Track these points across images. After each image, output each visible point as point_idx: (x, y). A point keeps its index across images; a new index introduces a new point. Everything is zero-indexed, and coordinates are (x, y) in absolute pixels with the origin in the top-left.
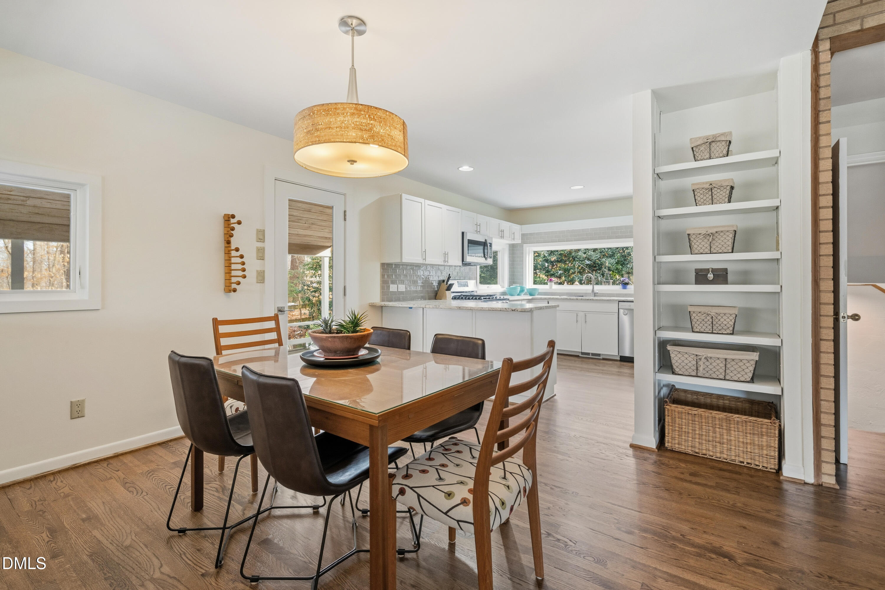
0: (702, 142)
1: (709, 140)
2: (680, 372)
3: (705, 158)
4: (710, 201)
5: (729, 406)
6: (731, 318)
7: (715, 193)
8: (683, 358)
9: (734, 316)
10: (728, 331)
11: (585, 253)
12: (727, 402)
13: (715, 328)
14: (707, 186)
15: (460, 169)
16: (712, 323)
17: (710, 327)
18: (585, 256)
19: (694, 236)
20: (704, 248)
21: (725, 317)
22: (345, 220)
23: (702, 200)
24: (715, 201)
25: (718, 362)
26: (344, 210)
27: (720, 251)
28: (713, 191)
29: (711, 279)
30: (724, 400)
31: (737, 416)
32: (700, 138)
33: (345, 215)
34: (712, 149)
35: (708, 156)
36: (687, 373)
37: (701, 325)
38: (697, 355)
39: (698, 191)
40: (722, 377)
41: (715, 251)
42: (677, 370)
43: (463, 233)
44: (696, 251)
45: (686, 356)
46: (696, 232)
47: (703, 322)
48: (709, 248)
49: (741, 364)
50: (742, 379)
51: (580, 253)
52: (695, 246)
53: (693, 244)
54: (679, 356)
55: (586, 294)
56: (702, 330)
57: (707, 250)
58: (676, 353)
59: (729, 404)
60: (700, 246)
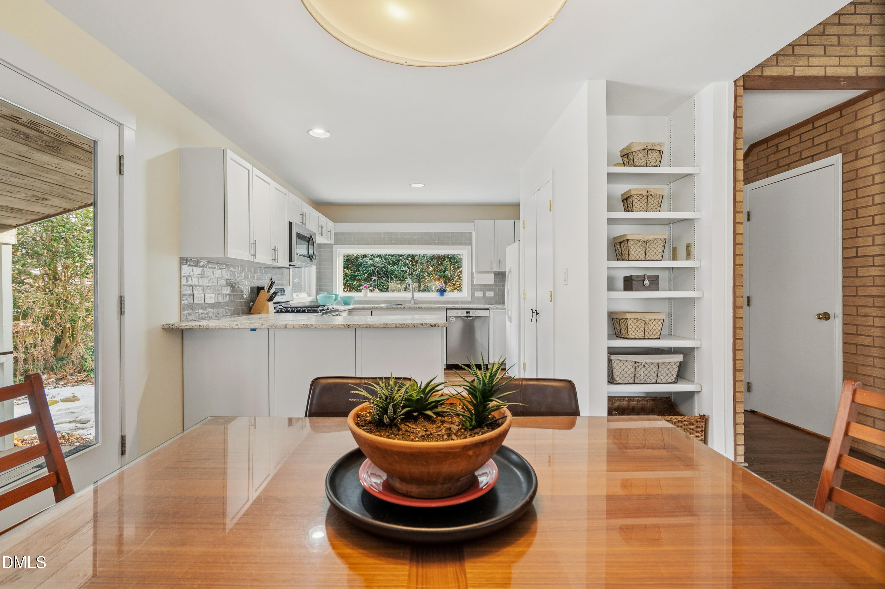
0: (642, 148)
1: (648, 147)
2: (620, 382)
3: (642, 164)
4: (646, 209)
5: (637, 406)
6: (660, 323)
7: (650, 200)
8: (623, 367)
9: (662, 321)
10: (657, 336)
11: (371, 259)
12: (636, 403)
13: (646, 333)
14: (645, 193)
15: (311, 133)
16: (645, 329)
17: (643, 333)
18: (371, 262)
19: (632, 242)
20: (639, 255)
21: (655, 323)
22: (121, 172)
23: (639, 207)
24: (649, 209)
25: (652, 366)
26: (116, 154)
27: (653, 258)
28: (649, 198)
29: (647, 286)
30: (633, 401)
31: (675, 417)
32: (641, 143)
33: (121, 165)
34: (650, 157)
35: (645, 163)
36: (626, 382)
37: (635, 331)
38: (636, 363)
39: (636, 197)
40: (654, 381)
41: (649, 258)
42: (617, 379)
43: (290, 224)
44: (633, 258)
45: (626, 364)
46: (635, 238)
47: (637, 329)
48: (644, 255)
49: (669, 366)
50: (669, 381)
51: (366, 259)
52: (633, 252)
53: (631, 250)
54: (621, 364)
55: (405, 302)
56: (636, 337)
57: (642, 257)
58: (617, 362)
59: (637, 404)
60: (637, 252)
